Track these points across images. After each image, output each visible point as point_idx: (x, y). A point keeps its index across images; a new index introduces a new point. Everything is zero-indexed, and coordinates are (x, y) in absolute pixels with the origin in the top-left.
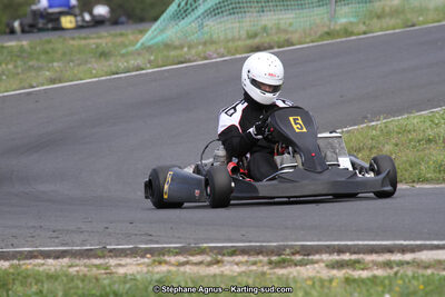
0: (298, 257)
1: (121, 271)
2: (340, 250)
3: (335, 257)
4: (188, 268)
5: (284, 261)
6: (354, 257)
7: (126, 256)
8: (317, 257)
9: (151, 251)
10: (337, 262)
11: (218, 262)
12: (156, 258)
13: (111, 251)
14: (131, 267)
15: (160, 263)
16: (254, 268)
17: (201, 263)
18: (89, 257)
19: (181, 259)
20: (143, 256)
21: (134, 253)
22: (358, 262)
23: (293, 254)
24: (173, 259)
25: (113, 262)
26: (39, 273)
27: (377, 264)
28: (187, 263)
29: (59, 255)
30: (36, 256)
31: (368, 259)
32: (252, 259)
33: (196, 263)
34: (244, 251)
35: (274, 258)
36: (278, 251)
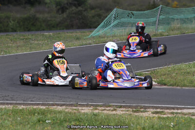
0: (142, 110)
1: (83, 111)
2: (157, 108)
3: (155, 110)
4: (105, 112)
5: (138, 111)
6: (161, 110)
7: (84, 106)
8: (149, 110)
9: (91, 105)
10: (155, 112)
11: (115, 110)
12: (95, 108)
13: (79, 104)
14: (86, 110)
15: (96, 109)
16: (127, 112)
17: (109, 110)
18: (72, 106)
19: (103, 108)
20: (90, 107)
21: (87, 106)
22: (162, 112)
23: (141, 108)
24: (100, 108)
25: (80, 108)
27: (168, 113)
28: (105, 110)
29: (62, 105)
30: (54, 105)
31: (166, 111)
32: (127, 109)
33: (108, 110)
34: (124, 107)
35: (134, 110)
36: (136, 107)
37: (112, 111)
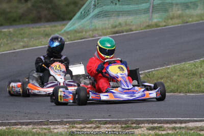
0: (134, 125)
1: (56, 131)
2: (153, 122)
3: (151, 125)
4: (85, 130)
5: (128, 127)
6: (159, 125)
7: (58, 124)
8: (143, 125)
9: (69, 122)
10: (152, 127)
11: (98, 127)
12: (71, 125)
13: (51, 122)
14: (60, 129)
15: (73, 127)
16: (115, 130)
17: (91, 127)
18: (41, 125)
19: (82, 126)
20: (65, 125)
21: (61, 123)
22: (161, 127)
23: (132, 124)
24: (78, 126)
25: (52, 127)
26: (19, 132)
27: (169, 128)
28: (85, 127)
29: (27, 124)
30: (17, 125)
31: (165, 126)
32: (114, 126)
33: (88, 128)
34: (110, 122)
35: (123, 126)
36: (126, 122)
37: (95, 128)
